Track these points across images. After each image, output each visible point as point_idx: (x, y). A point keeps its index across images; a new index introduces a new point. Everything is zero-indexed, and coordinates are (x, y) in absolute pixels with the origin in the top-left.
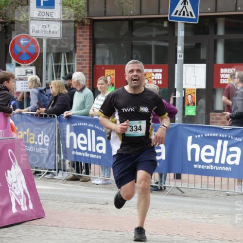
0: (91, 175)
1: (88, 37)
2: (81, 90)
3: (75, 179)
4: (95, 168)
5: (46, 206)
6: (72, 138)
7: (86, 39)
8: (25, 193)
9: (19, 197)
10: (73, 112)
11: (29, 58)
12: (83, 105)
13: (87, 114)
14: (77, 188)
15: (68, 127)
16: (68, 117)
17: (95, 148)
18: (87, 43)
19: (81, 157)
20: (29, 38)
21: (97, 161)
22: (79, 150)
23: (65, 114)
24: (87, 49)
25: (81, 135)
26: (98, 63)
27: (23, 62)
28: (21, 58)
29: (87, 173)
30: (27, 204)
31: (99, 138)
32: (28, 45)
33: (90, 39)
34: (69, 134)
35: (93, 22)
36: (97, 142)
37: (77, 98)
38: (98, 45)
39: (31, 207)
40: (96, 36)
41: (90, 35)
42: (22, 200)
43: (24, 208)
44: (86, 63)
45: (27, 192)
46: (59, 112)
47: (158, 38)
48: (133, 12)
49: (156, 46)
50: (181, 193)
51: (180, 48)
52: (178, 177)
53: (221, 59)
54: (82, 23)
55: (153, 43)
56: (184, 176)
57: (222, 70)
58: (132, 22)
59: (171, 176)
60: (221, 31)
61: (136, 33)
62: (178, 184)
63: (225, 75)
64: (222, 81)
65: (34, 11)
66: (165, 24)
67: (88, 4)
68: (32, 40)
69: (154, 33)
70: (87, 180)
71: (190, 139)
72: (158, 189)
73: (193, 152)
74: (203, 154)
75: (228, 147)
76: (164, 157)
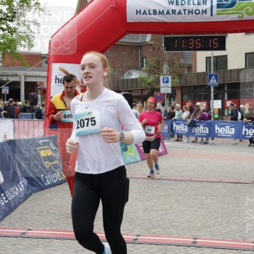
0: (183, 139)
1: (180, 92)
2: (178, 110)
3: (177, 140)
4: (184, 137)
5: (168, 150)
6: (175, 127)
10: (176, 117)
12: (179, 115)
13: (181, 118)
14: (178, 144)
15: (174, 123)
16: (174, 120)
17: (184, 130)
18: (180, 94)
19: (178, 133)
20: (160, 93)
21: (184, 134)
22: (178, 131)
23: (173, 119)
24: (180, 97)
25: (179, 126)
26: (184, 101)
29: (181, 138)
30: (162, 149)
31: (185, 126)
32: (160, 96)
34: (174, 125)
35: (182, 87)
36: (184, 128)
37: (177, 113)
38: (184, 95)
39: (163, 150)
40: (183, 92)
44: (180, 101)
46: (171, 118)
47: (204, 92)
48: (195, 83)
49: (204, 95)
50: (214, 144)
51: (212, 95)
52: (213, 139)
53: (226, 98)
54: (178, 88)
55: (202, 93)
56: (215, 139)
57: (227, 102)
58: (195, 86)
59: (210, 139)
60: (226, 89)
61: (196, 91)
62: (213, 141)
63: (228, 103)
64: (227, 106)
65: (162, 84)
66: (207, 87)
67: (180, 81)
68: (161, 94)
69: (203, 90)
70: (181, 141)
71: (216, 126)
72: (206, 143)
73: (218, 130)
74: (221, 130)
75: (230, 128)
76: (208, 132)
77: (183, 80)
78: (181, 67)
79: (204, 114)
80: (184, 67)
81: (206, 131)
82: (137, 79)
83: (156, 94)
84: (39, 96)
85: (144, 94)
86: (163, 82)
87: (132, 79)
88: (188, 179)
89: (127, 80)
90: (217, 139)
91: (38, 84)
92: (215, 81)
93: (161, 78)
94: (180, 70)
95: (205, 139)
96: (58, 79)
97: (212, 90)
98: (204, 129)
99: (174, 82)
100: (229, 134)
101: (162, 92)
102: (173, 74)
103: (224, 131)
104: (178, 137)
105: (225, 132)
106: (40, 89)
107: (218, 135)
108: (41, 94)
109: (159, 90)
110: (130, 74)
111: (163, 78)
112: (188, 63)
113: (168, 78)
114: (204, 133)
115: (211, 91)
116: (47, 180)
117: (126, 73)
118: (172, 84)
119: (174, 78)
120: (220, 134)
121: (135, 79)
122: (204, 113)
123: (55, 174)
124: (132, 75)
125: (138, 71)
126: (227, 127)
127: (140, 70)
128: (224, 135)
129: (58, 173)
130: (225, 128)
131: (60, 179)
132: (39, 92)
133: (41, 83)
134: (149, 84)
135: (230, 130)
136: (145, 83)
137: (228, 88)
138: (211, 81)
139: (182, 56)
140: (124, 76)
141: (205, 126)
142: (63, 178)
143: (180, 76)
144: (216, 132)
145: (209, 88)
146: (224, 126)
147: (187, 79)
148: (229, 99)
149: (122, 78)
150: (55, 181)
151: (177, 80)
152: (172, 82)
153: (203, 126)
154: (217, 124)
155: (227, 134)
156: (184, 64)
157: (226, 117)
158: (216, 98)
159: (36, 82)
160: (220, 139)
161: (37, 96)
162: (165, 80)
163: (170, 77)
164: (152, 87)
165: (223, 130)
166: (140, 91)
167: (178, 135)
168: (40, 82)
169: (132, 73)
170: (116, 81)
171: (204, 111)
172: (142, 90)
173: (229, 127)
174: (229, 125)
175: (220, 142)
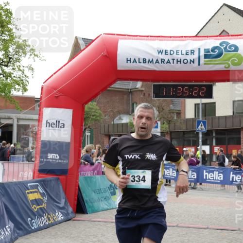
1: (169, 137)
3: (166, 185)
4: (172, 181)
17: (172, 174)
21: (173, 179)
22: (167, 175)
25: (168, 170)
29: (170, 183)
31: (174, 171)
35: (171, 132)
36: (173, 173)
38: (173, 140)
40: (172, 137)
47: (193, 137)
48: (184, 129)
49: (193, 140)
50: (202, 189)
51: (200, 141)
52: (201, 184)
53: (214, 144)
54: (167, 133)
55: (191, 139)
56: (203, 184)
57: (215, 148)
58: (184, 132)
59: (198, 184)
60: (214, 135)
61: (185, 136)
62: (201, 186)
64: (215, 151)
66: (195, 133)
67: (169, 127)
69: (192, 135)
70: (170, 185)
71: (205, 171)
72: (194, 188)
73: (206, 175)
74: (210, 176)
75: (218, 174)
76: (196, 177)
77: (172, 125)
78: (170, 113)
79: (193, 160)
80: (173, 113)
81: (194, 176)
82: (127, 123)
84: (31, 139)
87: (123, 124)
88: (175, 225)
89: (118, 124)
90: (205, 184)
91: (30, 127)
92: (203, 127)
94: (169, 116)
95: (193, 184)
96: (49, 123)
97: (201, 136)
98: (192, 174)
99: (163, 128)
100: (218, 180)
102: (162, 120)
103: (213, 176)
104: (167, 182)
105: (213, 177)
106: (32, 132)
107: (207, 180)
108: (33, 137)
110: (120, 119)
112: (177, 109)
113: (157, 123)
114: (192, 178)
115: (199, 137)
116: (34, 224)
117: (117, 118)
118: (161, 129)
119: (164, 123)
120: (209, 179)
121: (125, 123)
122: (192, 158)
123: (42, 218)
124: (122, 120)
125: (128, 116)
126: (215, 172)
127: (130, 115)
128: (213, 181)
129: (45, 217)
130: (214, 174)
131: (47, 223)
132: (31, 135)
133: (34, 126)
135: (218, 176)
137: (216, 134)
138: (200, 127)
139: (172, 102)
140: (115, 120)
141: (193, 171)
142: (50, 222)
143: (169, 122)
144: (205, 178)
145: (198, 133)
146: (213, 172)
147: (176, 124)
148: (217, 145)
149: (112, 123)
150: (42, 225)
151: (166, 126)
152: (161, 127)
153: (191, 171)
154: (206, 169)
155: (216, 180)
156: (173, 110)
157: (214, 163)
158: (204, 143)
159: (29, 125)
160: (208, 184)
161: (29, 139)
163: (159, 123)
165: (211, 175)
167: (166, 180)
168: (32, 125)
169: (122, 118)
170: (106, 125)
173: (217, 172)
174: (217, 171)
175: (208, 187)
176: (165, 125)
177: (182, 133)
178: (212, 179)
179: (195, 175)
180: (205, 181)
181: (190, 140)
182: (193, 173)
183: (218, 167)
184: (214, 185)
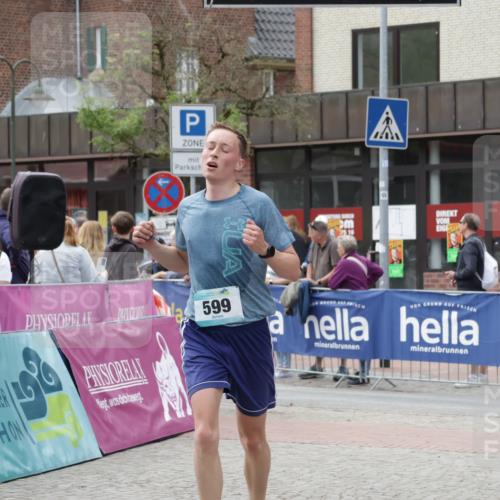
1: (249, 173)
7: (246, 176)
8: (180, 393)
9: (173, 398)
11: (170, 204)
18: (248, 180)
20: (169, 177)
27: (161, 210)
28: (160, 205)
30: (185, 408)
32: (169, 187)
33: (252, 176)
35: (257, 151)
40: (259, 171)
41: (252, 170)
42: (177, 403)
43: (180, 414)
45: (183, 391)
48: (310, 137)
49: (341, 183)
50: (392, 386)
51: (383, 184)
52: (386, 364)
53: (435, 198)
55: (335, 178)
56: (395, 363)
57: (439, 213)
58: (308, 149)
59: (376, 363)
60: (435, 159)
61: (315, 166)
62: (387, 373)
63: (443, 219)
64: (439, 229)
65: (177, 140)
66: (357, 152)
67: (249, 126)
68: (173, 180)
71: (403, 310)
72: (359, 382)
73: (410, 327)
74: (425, 331)
75: (459, 320)
76: (365, 337)
77: (261, 121)
78: (252, 69)
81: (359, 333)
82: (71, 116)
83: (153, 181)
85: (96, 179)
86: (183, 132)
87: (50, 117)
89: (29, 118)
90: (406, 364)
92: (394, 127)
93: (175, 112)
95: (353, 365)
98: (351, 325)
100: (459, 345)
101: (176, 172)
103: (437, 331)
105: (440, 336)
107: (413, 348)
109: (164, 163)
110: (41, 95)
111: (183, 114)
112: (276, 53)
113: (202, 114)
114: (351, 341)
119: (227, 114)
120: (422, 343)
121: (60, 115)
122: (351, 258)
124: (48, 99)
126: (445, 314)
128: (439, 350)
130: (440, 320)
134: (124, 137)
135: (460, 329)
136: (107, 133)
137: (443, 156)
138: (380, 127)
139: (255, 25)
141: (354, 312)
143: (250, 108)
144: (403, 338)
145: (367, 154)
146: (436, 313)
147: (277, 117)
148: (448, 201)
149: (6, 112)
151: (238, 122)
153: (345, 311)
154: (408, 303)
155: (450, 345)
156: (260, 57)
157: (435, 276)
160: (416, 364)
162: (189, 124)
163: (210, 111)
164: (133, 148)
165: (431, 326)
166: (85, 164)
171: (350, 251)
172: (91, 162)
173: (455, 315)
174: (455, 308)
175: (416, 377)
176: (230, 120)
177: (301, 156)
178: (437, 340)
179: (365, 327)
180: (406, 352)
181: (330, 184)
182: (354, 320)
183: (455, 292)
184: (444, 365)
